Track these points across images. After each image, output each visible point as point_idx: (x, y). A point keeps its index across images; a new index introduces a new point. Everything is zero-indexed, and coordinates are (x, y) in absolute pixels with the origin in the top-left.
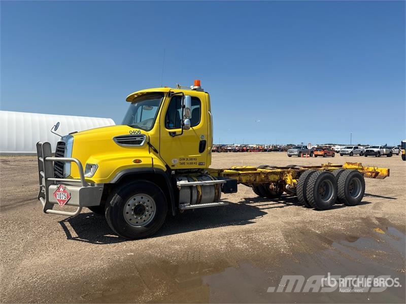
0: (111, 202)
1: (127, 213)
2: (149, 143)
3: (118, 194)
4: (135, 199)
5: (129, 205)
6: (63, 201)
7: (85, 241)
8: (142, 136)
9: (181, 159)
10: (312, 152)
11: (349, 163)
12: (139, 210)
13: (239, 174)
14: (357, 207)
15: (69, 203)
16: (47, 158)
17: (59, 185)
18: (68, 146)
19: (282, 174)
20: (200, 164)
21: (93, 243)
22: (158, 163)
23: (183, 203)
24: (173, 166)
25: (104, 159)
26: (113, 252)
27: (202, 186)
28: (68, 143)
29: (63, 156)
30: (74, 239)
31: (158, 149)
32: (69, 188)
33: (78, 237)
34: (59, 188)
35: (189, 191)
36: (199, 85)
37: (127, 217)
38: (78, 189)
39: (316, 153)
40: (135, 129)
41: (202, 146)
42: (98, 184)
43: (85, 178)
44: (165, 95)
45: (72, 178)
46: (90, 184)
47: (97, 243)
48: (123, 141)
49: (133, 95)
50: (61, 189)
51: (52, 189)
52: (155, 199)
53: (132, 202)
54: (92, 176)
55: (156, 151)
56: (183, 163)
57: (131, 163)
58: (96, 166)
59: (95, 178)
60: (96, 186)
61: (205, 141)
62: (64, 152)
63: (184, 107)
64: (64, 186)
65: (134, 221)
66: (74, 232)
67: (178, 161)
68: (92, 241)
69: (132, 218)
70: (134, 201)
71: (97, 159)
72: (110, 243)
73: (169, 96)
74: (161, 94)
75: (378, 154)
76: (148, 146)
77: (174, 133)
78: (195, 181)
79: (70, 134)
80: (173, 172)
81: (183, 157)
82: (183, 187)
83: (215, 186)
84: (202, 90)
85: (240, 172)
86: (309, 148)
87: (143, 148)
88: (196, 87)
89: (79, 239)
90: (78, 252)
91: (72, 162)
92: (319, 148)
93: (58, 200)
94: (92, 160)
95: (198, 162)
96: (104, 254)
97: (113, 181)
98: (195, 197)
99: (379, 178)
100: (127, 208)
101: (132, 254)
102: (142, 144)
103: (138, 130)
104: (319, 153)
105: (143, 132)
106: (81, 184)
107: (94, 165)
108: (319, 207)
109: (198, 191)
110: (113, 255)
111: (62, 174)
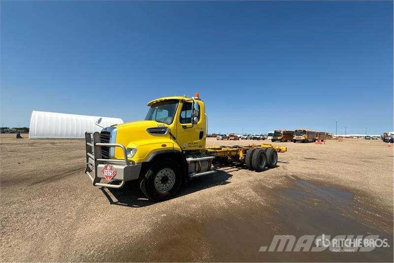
0: (146, 176)
1: (157, 183)
2: (170, 133)
3: (151, 169)
4: (162, 172)
5: (158, 177)
6: (110, 177)
7: (126, 206)
8: (166, 128)
9: (189, 144)
10: (228, 138)
11: (264, 144)
12: (165, 180)
13: (217, 152)
14: (275, 169)
15: (115, 178)
16: (97, 144)
17: (106, 165)
18: (113, 135)
19: (237, 151)
20: (200, 146)
21: (131, 207)
22: (176, 146)
23: (192, 173)
24: (184, 148)
25: (141, 144)
26: (149, 214)
27: (201, 161)
28: (113, 132)
29: (108, 142)
30: (115, 203)
31: (175, 137)
32: (114, 166)
33: (118, 202)
34: (106, 167)
35: (194, 164)
36: (198, 97)
37: (156, 185)
38: (123, 167)
39: (230, 138)
40: (161, 124)
41: (201, 135)
42: (138, 163)
43: (128, 159)
44: (180, 101)
45: (116, 159)
46: (131, 163)
47: (135, 207)
48: (153, 131)
49: (153, 102)
50: (108, 168)
51: (101, 168)
52: (175, 172)
53: (160, 174)
54: (132, 157)
55: (174, 138)
56: (190, 146)
57: (159, 147)
58: (135, 150)
59: (135, 158)
60: (136, 164)
61: (203, 132)
62: (109, 139)
63: (194, 109)
64: (111, 165)
65: (161, 188)
66: (114, 197)
67: (187, 145)
68: (130, 205)
69: (160, 186)
70: (162, 174)
71: (136, 144)
72: (145, 206)
73: (182, 102)
74: (177, 101)
75: (258, 139)
76: (169, 135)
77: (186, 126)
78: (196, 158)
79: (112, 126)
80: (184, 152)
81: (190, 142)
82: (191, 162)
83: (208, 160)
84: (200, 100)
85: (217, 151)
86: (227, 135)
87: (166, 136)
88: (197, 98)
89: (119, 203)
90: (123, 216)
91: (116, 147)
92: (231, 136)
93: (106, 176)
94: (131, 145)
95: (199, 145)
96: (144, 217)
97: (148, 160)
98: (197, 169)
99: (282, 152)
100: (157, 179)
101: (165, 215)
102: (166, 133)
103: (163, 124)
104: (232, 138)
105: (166, 125)
106: (125, 163)
107: (133, 149)
108: (259, 170)
109: (199, 165)
110: (150, 217)
111: (108, 156)
